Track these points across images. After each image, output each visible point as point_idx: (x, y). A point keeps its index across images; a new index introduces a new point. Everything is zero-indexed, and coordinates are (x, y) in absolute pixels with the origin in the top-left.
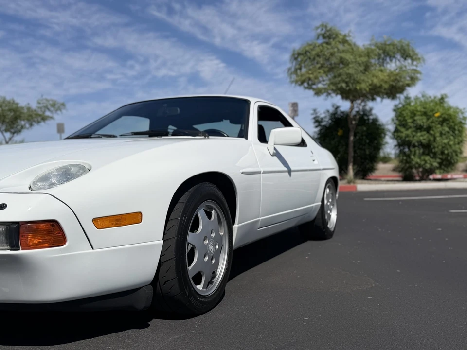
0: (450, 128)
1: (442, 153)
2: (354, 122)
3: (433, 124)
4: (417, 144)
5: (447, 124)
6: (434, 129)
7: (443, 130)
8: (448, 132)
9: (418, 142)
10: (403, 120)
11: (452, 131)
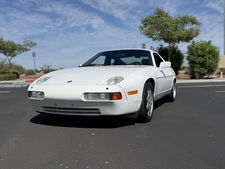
0: (212, 56)
1: (209, 66)
2: (170, 53)
3: (206, 54)
5: (211, 54)
6: (206, 56)
7: (210, 56)
8: (212, 57)
9: (198, 62)
10: (192, 52)
11: (214, 57)
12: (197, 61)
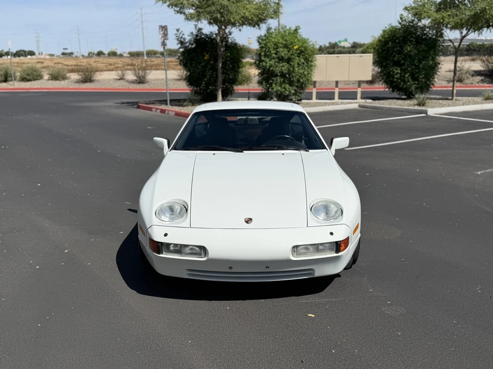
0: (304, 59)
1: (298, 81)
2: (222, 49)
3: (293, 56)
4: (279, 74)
5: (303, 55)
6: (294, 60)
7: (300, 61)
8: (303, 63)
9: (280, 72)
10: (268, 51)
11: (307, 62)
12: (277, 70)
